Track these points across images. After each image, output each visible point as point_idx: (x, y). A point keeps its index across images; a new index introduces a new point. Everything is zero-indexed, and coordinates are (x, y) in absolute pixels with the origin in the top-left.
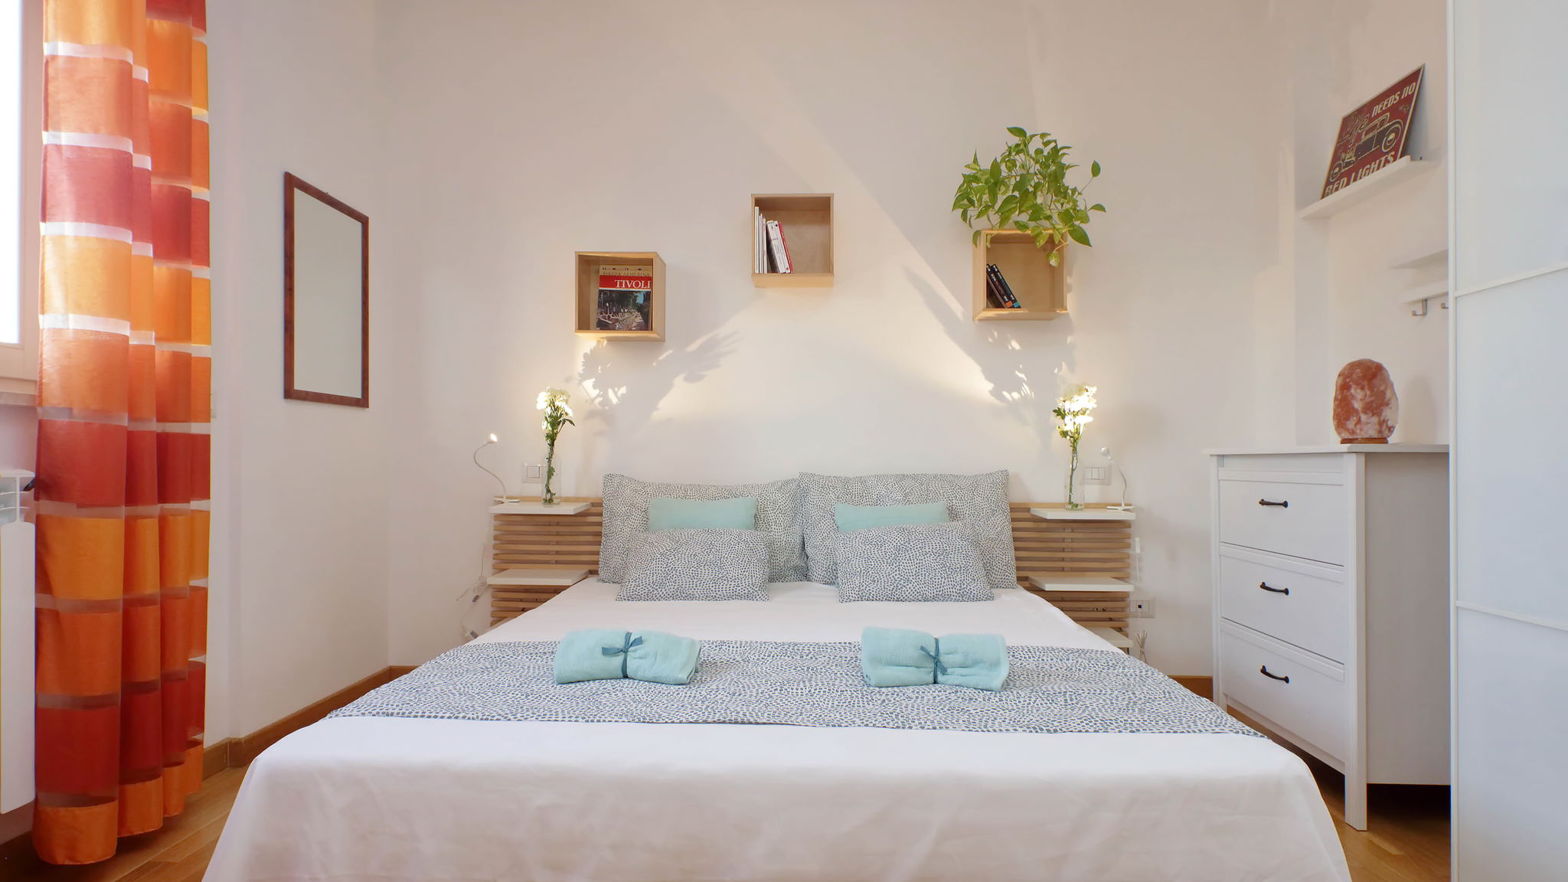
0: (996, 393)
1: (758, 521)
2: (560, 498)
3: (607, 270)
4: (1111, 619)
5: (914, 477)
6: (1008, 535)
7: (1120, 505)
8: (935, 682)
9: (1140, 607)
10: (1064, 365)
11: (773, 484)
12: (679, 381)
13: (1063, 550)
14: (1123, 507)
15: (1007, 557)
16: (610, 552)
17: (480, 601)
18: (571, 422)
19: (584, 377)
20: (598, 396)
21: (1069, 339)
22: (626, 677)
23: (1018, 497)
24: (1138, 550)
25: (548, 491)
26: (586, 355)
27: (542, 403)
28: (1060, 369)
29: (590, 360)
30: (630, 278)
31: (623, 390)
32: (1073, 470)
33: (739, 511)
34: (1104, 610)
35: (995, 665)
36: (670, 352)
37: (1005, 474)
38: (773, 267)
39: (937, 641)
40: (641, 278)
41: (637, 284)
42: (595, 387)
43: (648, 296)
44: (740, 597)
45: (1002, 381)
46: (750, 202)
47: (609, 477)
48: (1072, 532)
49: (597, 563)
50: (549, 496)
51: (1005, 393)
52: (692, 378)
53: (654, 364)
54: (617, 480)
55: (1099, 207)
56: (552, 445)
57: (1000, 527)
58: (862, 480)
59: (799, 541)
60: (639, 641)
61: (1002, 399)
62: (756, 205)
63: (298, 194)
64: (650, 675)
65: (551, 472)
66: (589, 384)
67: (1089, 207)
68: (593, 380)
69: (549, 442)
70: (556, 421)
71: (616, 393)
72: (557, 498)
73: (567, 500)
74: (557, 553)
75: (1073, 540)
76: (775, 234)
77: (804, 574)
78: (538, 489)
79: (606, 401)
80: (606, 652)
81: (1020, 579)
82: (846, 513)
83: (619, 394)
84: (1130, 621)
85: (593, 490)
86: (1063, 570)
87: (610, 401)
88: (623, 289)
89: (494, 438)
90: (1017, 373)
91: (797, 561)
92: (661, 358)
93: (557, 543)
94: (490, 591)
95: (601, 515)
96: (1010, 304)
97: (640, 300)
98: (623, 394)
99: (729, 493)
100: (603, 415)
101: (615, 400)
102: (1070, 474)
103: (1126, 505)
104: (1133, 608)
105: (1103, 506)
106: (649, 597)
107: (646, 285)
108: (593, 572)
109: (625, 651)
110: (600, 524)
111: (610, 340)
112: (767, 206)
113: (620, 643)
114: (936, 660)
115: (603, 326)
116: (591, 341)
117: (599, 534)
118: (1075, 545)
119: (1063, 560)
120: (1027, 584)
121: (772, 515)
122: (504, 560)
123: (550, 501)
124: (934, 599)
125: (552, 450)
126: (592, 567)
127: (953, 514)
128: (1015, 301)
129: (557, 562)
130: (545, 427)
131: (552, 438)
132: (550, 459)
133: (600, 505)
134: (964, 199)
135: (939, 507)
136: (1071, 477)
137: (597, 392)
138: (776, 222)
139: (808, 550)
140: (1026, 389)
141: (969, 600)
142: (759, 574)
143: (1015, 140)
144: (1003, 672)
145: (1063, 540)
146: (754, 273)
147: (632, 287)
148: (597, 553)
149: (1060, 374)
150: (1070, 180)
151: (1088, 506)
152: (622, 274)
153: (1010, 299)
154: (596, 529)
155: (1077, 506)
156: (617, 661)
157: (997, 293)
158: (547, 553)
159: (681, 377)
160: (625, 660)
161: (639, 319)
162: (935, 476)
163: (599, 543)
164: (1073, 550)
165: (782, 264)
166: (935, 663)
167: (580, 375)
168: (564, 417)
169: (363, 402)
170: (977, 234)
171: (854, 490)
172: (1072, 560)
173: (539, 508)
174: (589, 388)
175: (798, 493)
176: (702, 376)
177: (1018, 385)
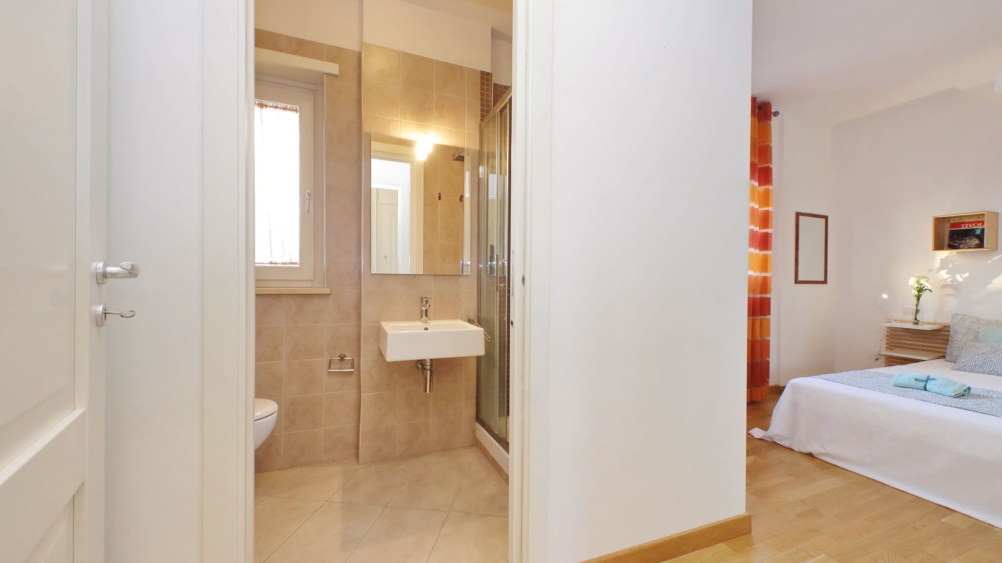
2: (923, 322)
3: (955, 221)
16: (951, 349)
17: (879, 361)
18: (930, 290)
19: (942, 268)
20: (949, 278)
22: (926, 390)
25: (916, 319)
26: (942, 259)
27: (912, 282)
29: (945, 261)
30: (971, 223)
31: (967, 275)
40: (979, 222)
41: (976, 225)
42: (947, 273)
43: (983, 230)
47: (955, 315)
49: (945, 353)
50: (916, 321)
53: (990, 262)
54: (959, 318)
56: (918, 299)
60: (934, 379)
63: (802, 217)
64: (938, 391)
65: (917, 311)
66: (943, 272)
68: (947, 270)
69: (916, 298)
70: (920, 290)
71: (961, 277)
72: (922, 322)
73: (928, 323)
74: (923, 346)
78: (911, 318)
79: (954, 280)
80: (916, 379)
83: (964, 277)
85: (944, 320)
87: (958, 280)
88: (967, 228)
89: (885, 296)
92: (995, 259)
93: (923, 342)
94: (883, 357)
95: (949, 331)
97: (978, 232)
98: (966, 277)
100: (952, 286)
101: (961, 280)
106: (971, 371)
107: (981, 225)
108: (944, 357)
109: (927, 381)
110: (948, 336)
113: (924, 378)
115: (952, 247)
116: (944, 254)
117: (948, 340)
122: (891, 346)
123: (917, 323)
125: (918, 302)
126: (944, 355)
129: (922, 350)
130: (914, 292)
131: (919, 297)
132: (917, 306)
133: (949, 327)
137: (949, 275)
147: (972, 227)
148: (946, 348)
152: (966, 221)
154: (946, 338)
156: (923, 384)
158: (918, 345)
160: (926, 384)
161: (977, 242)
163: (947, 344)
167: (938, 268)
168: (926, 288)
169: (825, 282)
173: (911, 326)
174: (944, 274)
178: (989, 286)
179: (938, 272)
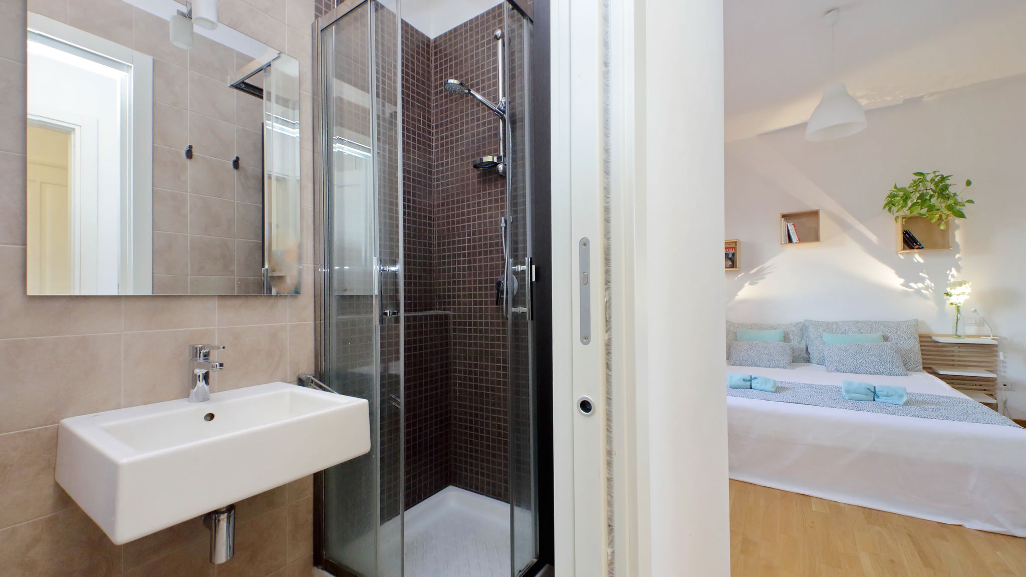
1: (786, 338)
4: (985, 390)
6: (917, 348)
7: (990, 336)
8: (874, 400)
9: (1004, 385)
10: (953, 269)
11: (791, 324)
12: (747, 285)
13: (953, 356)
14: (992, 337)
15: (918, 358)
21: (957, 256)
22: (751, 388)
23: (923, 331)
24: (1002, 358)
28: (951, 271)
32: (957, 320)
33: (777, 334)
34: (980, 385)
35: (901, 396)
36: (743, 274)
37: (917, 321)
38: (790, 240)
39: (875, 387)
41: (729, 250)
43: (733, 254)
44: (780, 367)
46: (779, 216)
48: (959, 348)
51: (912, 285)
52: (751, 284)
53: (736, 278)
55: (970, 201)
57: (914, 345)
58: (836, 323)
59: (805, 347)
60: (755, 378)
61: (911, 288)
62: (782, 217)
64: (762, 388)
67: (964, 201)
75: (959, 352)
76: (791, 228)
77: (808, 361)
80: (746, 381)
81: (924, 368)
82: (827, 337)
84: (998, 392)
86: (953, 365)
90: (921, 274)
91: (805, 355)
92: (739, 276)
96: (917, 246)
97: (730, 255)
99: (771, 327)
102: (956, 321)
103: (993, 336)
104: (1001, 386)
105: (979, 336)
106: (741, 365)
107: (732, 250)
109: (751, 380)
112: (784, 216)
113: (749, 378)
114: (875, 393)
118: (960, 354)
119: (953, 360)
120: (930, 371)
121: (791, 336)
124: (875, 374)
127: (886, 339)
128: (920, 245)
134: (890, 204)
135: (878, 335)
136: (957, 323)
138: (791, 223)
139: (810, 351)
140: (928, 282)
141: (894, 375)
142: (788, 359)
143: (917, 178)
144: (905, 399)
145: (953, 351)
146: (782, 244)
150: (951, 190)
151: (968, 336)
153: (917, 244)
155: (960, 336)
156: (749, 383)
157: (910, 242)
159: (748, 283)
160: (751, 383)
161: (730, 262)
162: (876, 322)
164: (959, 356)
165: (794, 238)
166: (874, 394)
170: (897, 218)
171: (831, 327)
172: (959, 361)
175: (803, 329)
176: (756, 283)
177: (922, 280)
178: (737, 297)
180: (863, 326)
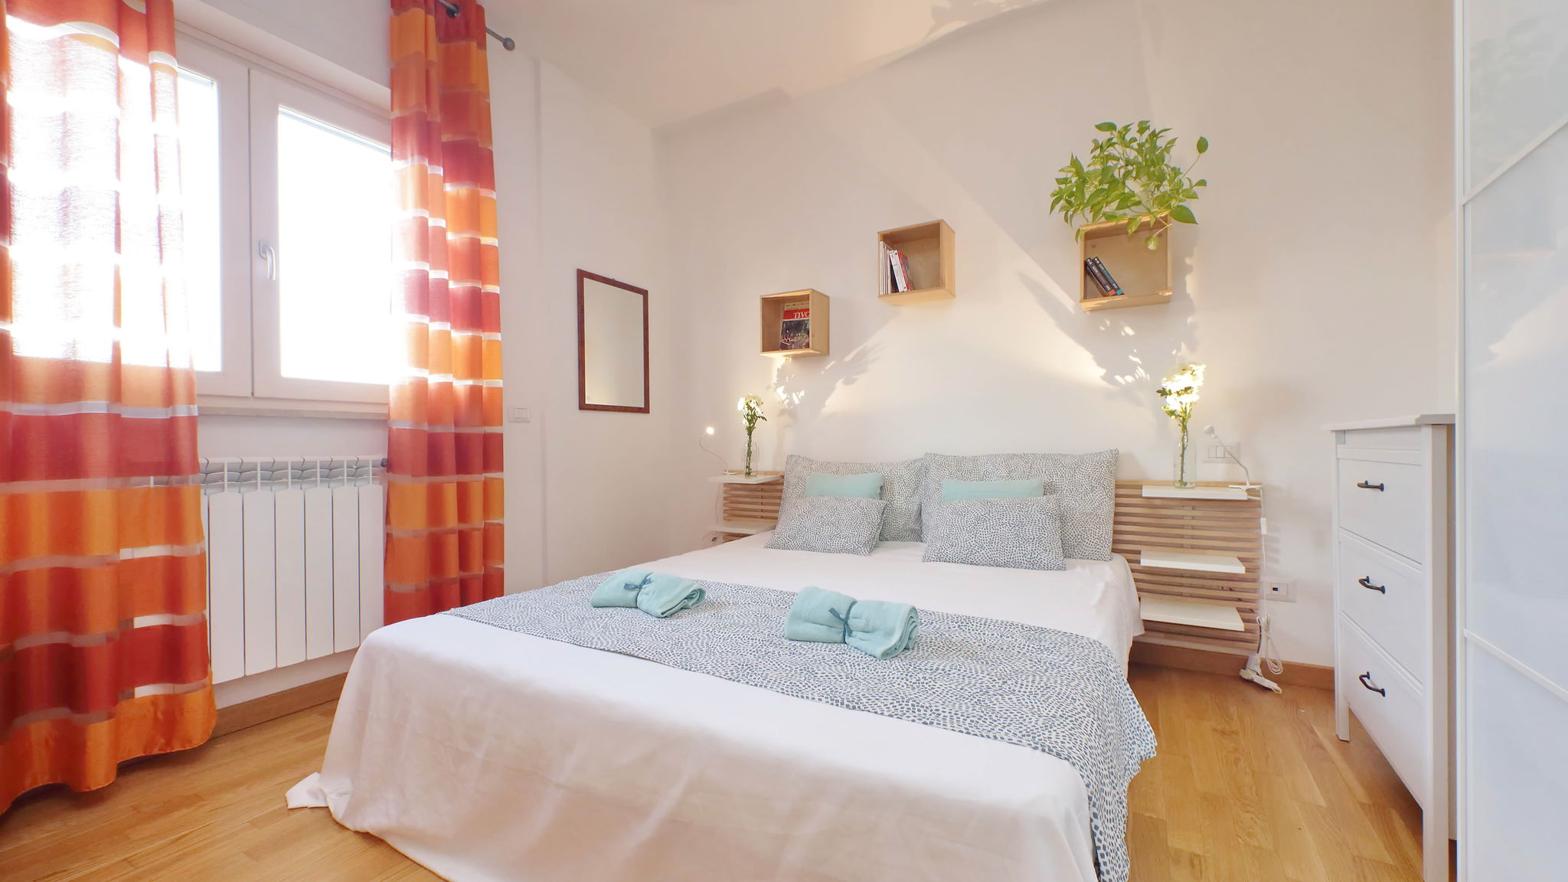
0: (1108, 378)
1: (883, 490)
2: (757, 472)
3: (789, 307)
4: (1240, 600)
5: (1022, 457)
7: (1245, 484)
9: (1275, 589)
10: (1183, 346)
11: (903, 463)
12: (839, 384)
13: (1185, 527)
14: (1249, 486)
18: (763, 418)
19: (778, 385)
20: (787, 398)
21: (1190, 320)
22: (636, 607)
23: (1127, 475)
24: (1264, 531)
25: (748, 467)
26: (779, 370)
27: (741, 405)
28: (1179, 350)
29: (782, 373)
31: (802, 393)
32: (1184, 449)
33: (868, 483)
34: (1231, 590)
36: (833, 363)
37: (1116, 453)
38: (895, 288)
40: (805, 309)
41: (803, 314)
42: (784, 392)
44: (848, 551)
45: (1113, 365)
46: (876, 238)
47: (790, 457)
48: (1193, 509)
50: (748, 470)
51: (1118, 378)
52: (849, 382)
53: (823, 373)
54: (793, 461)
55: (1202, 183)
56: (750, 434)
58: (975, 459)
59: (916, 509)
60: (650, 582)
61: (1116, 383)
62: (882, 240)
63: (586, 281)
64: (647, 607)
65: (749, 454)
66: (780, 390)
67: (1193, 185)
68: (783, 387)
69: (748, 432)
70: (752, 418)
71: (797, 396)
72: (754, 472)
73: (766, 473)
75: (1193, 518)
76: (896, 260)
77: (918, 536)
79: (791, 403)
81: (1113, 551)
82: (949, 488)
83: (800, 397)
84: (1262, 603)
85: (780, 468)
86: (1182, 546)
87: (794, 402)
88: (798, 319)
89: (709, 430)
90: (1131, 357)
92: (827, 368)
95: (783, 483)
96: (1113, 292)
97: (805, 325)
98: (802, 397)
99: (866, 469)
100: (789, 412)
101: (797, 401)
102: (1181, 452)
103: (1251, 484)
104: (1266, 590)
106: (785, 547)
110: (782, 490)
111: (795, 357)
112: (892, 240)
113: (640, 583)
115: (785, 348)
116: (776, 357)
118: (1194, 523)
119: (1182, 537)
120: (1135, 558)
121: (896, 488)
122: (729, 515)
123: (750, 474)
124: (1005, 565)
125: (750, 438)
126: (774, 522)
127: (1048, 489)
128: (1119, 289)
130: (745, 422)
131: (750, 430)
132: (749, 446)
133: (784, 476)
134: (1064, 201)
135: (1035, 482)
136: (1182, 456)
137: (786, 395)
138: (896, 251)
139: (924, 516)
140: (1140, 371)
141: (1039, 568)
142: (866, 533)
143: (1103, 134)
145: (1182, 517)
146: (880, 296)
147: (804, 317)
148: (778, 512)
149: (1179, 354)
150: (1173, 159)
151: (1208, 485)
152: (799, 308)
153: (1112, 287)
154: (778, 494)
155: (1186, 484)
158: (756, 510)
159: (841, 382)
161: (803, 340)
162: (1043, 456)
163: (779, 505)
164: (1193, 528)
165: (901, 284)
167: (775, 384)
168: (758, 415)
169: (646, 409)
170: (1078, 232)
171: (963, 467)
172: (1193, 537)
173: (742, 479)
174: (781, 394)
175: (921, 471)
176: (855, 380)
177: (1131, 369)
178: (824, 410)
179: (776, 389)
180: (1015, 464)
